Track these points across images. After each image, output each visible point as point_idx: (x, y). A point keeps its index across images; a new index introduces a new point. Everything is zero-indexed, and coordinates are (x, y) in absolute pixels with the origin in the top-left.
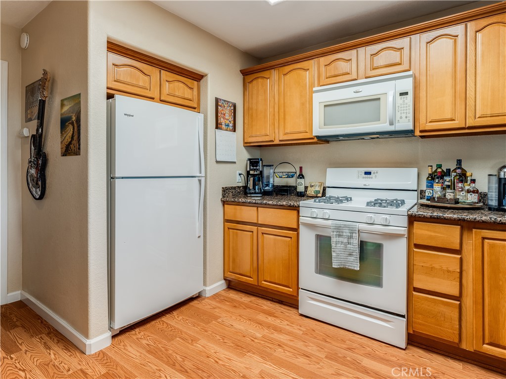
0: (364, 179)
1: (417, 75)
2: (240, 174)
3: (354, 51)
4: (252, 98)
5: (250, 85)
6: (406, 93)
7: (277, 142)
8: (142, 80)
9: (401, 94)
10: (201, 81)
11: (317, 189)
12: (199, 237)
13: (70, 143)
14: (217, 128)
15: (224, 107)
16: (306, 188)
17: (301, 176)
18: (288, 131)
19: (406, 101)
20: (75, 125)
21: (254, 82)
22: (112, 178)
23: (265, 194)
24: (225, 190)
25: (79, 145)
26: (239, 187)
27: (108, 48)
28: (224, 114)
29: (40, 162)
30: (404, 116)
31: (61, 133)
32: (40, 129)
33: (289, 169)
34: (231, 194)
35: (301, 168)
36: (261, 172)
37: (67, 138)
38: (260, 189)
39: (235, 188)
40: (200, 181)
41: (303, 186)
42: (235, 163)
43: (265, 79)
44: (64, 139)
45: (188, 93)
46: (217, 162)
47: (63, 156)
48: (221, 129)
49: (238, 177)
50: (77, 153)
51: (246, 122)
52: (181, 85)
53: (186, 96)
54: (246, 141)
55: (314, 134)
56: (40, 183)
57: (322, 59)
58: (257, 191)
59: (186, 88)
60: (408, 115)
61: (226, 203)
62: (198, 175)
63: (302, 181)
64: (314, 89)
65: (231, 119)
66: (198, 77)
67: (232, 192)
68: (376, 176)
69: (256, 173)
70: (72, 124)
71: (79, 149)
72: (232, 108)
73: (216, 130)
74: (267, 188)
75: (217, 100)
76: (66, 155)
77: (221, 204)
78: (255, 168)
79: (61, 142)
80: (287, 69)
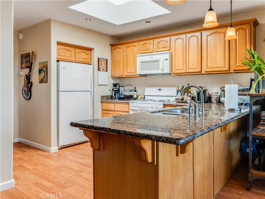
0: (158, 92)
1: (172, 52)
2: (109, 90)
3: (152, 41)
4: (115, 57)
5: (114, 51)
6: (167, 59)
7: (124, 76)
8: (69, 54)
9: (166, 60)
10: (92, 51)
11: (142, 96)
12: (91, 116)
13: (43, 79)
14: (99, 70)
15: (102, 61)
16: (137, 96)
17: (135, 91)
18: (128, 71)
19: (167, 62)
20: (45, 72)
21: (116, 50)
22: (58, 91)
23: (120, 99)
24: (102, 97)
25: (47, 79)
26: (109, 96)
27: (57, 44)
28: (102, 65)
29: (29, 85)
30: (166, 68)
31: (39, 74)
32: (30, 73)
33: (131, 88)
34: (105, 99)
35: (135, 87)
36: (119, 89)
37: (42, 76)
38: (118, 97)
39: (107, 96)
40: (91, 93)
41: (136, 95)
42: (107, 85)
43: (120, 49)
44: (40, 77)
45: (86, 57)
46: (99, 85)
47: (40, 83)
48: (100, 71)
49: (109, 91)
50: (46, 82)
51: (112, 67)
52: (84, 54)
53: (85, 58)
54: (112, 75)
55: (137, 74)
56: (29, 93)
57: (141, 43)
58: (116, 97)
59: (85, 54)
60: (168, 68)
61: (103, 102)
62: (90, 90)
63: (135, 93)
64: (137, 55)
65: (105, 66)
66: (90, 50)
67: (106, 98)
68: (162, 91)
69: (116, 90)
70: (44, 72)
71: (47, 81)
72: (106, 61)
73: (98, 71)
74: (122, 96)
75: (99, 59)
76: (41, 83)
77: (100, 103)
78: (115, 87)
79: (39, 78)
80: (128, 45)
